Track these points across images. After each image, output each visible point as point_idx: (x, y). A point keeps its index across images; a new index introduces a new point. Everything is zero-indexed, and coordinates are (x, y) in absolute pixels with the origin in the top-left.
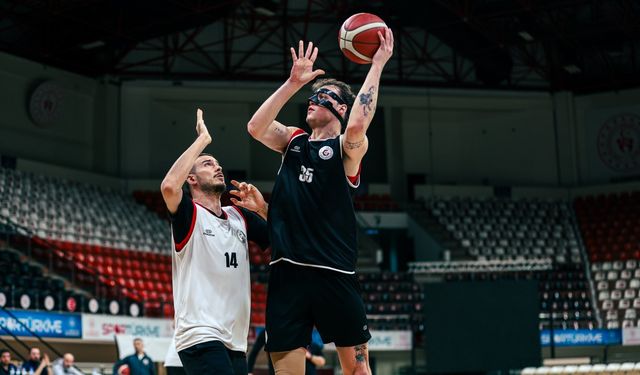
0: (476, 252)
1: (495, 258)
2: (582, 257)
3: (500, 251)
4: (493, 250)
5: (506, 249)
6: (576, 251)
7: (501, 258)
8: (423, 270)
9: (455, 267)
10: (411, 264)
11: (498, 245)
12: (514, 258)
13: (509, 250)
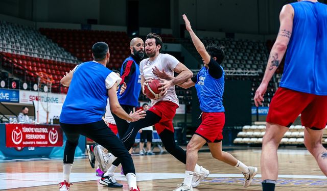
7: (230, 69)
12: (236, 69)
13: (234, 65)
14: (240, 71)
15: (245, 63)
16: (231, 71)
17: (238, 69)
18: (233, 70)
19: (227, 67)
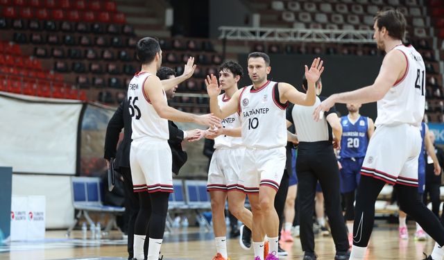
0: (292, 18)
1: (316, 27)
2: (428, 31)
3: (322, 18)
4: (313, 16)
5: (329, 16)
6: (419, 22)
7: (324, 27)
8: (239, 37)
9: (280, 35)
10: (224, 28)
11: (319, 10)
12: (340, 27)
13: (333, 17)
14: (349, 30)
15: (361, 11)
16: (328, 31)
17: (345, 27)
18: (331, 28)
19: (317, 22)
